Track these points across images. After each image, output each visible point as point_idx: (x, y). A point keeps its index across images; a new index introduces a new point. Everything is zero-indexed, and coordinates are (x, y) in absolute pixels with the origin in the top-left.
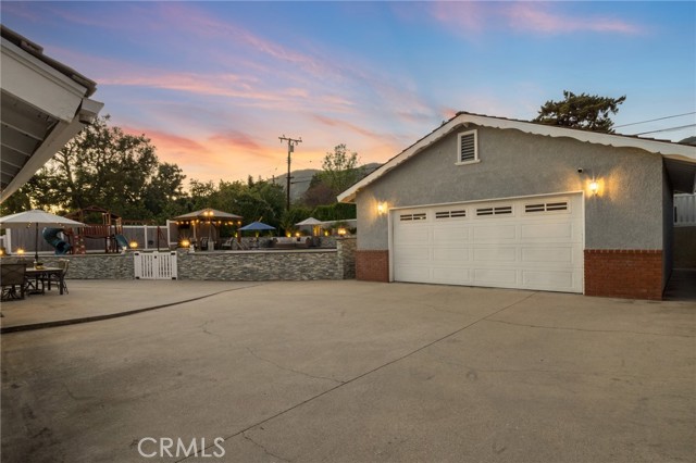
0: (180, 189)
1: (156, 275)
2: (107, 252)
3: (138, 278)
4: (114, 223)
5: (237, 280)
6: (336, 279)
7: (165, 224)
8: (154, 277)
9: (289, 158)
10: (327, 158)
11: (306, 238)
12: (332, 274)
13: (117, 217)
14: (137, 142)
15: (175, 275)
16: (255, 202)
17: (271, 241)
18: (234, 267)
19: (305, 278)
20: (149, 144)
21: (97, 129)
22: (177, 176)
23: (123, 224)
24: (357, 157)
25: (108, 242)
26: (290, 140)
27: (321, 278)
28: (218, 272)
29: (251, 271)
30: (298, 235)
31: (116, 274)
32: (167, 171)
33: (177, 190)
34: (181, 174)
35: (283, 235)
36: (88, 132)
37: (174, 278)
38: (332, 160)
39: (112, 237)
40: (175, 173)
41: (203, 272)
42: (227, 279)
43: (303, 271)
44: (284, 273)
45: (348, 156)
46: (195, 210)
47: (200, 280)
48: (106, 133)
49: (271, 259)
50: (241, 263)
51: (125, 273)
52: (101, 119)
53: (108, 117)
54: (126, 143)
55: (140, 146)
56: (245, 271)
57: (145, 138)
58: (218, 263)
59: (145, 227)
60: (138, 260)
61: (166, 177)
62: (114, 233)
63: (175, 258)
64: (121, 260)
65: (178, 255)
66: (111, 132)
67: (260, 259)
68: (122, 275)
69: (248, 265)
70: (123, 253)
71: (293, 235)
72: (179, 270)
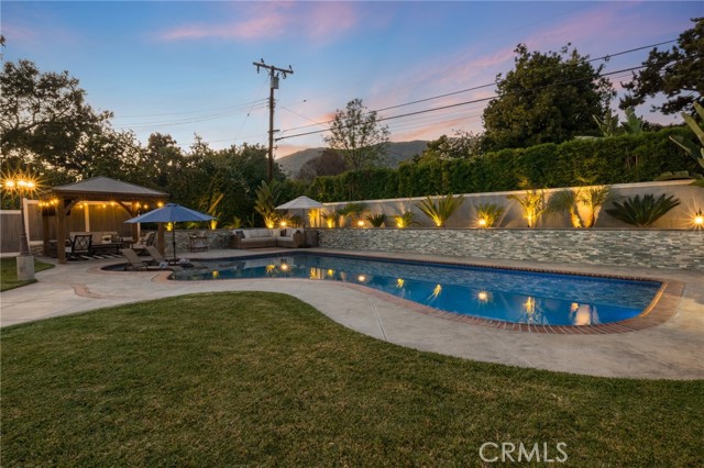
9: (272, 100)
11: (294, 231)
17: (232, 237)
24: (377, 117)
26: (273, 69)
30: (283, 224)
35: (260, 224)
38: (343, 122)
45: (365, 115)
71: (276, 225)
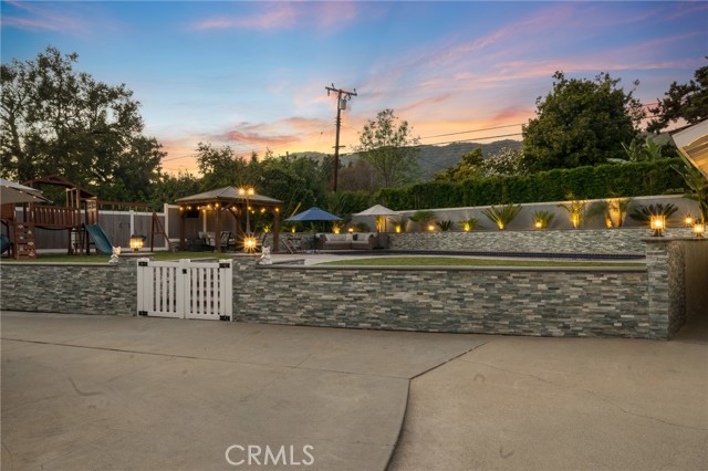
0: (159, 169)
1: (183, 309)
2: (71, 254)
3: (144, 314)
4: (84, 205)
5: (375, 328)
6: (640, 337)
7: (161, 210)
8: (179, 314)
9: (339, 119)
10: (366, 128)
11: (366, 235)
12: (632, 325)
13: (89, 196)
14: (113, 95)
15: (227, 309)
16: (290, 180)
18: (369, 299)
19: (556, 331)
20: (131, 99)
21: (59, 73)
22: (155, 153)
23: (99, 208)
24: (409, 127)
25: (73, 237)
26: (341, 92)
27: (600, 334)
28: (328, 308)
29: (413, 309)
30: (351, 230)
31: (98, 303)
32: (145, 146)
33: (155, 171)
34: (160, 150)
36: (46, 79)
37: (224, 318)
38: (373, 131)
39: (81, 230)
40: (153, 150)
41: (294, 308)
42: (352, 325)
43: (549, 314)
44: (496, 317)
45: (396, 126)
46: (203, 191)
47: (287, 324)
48: (71, 79)
49: (465, 284)
50: (386, 289)
51: (117, 303)
52: (64, 59)
53: (74, 57)
54: (99, 96)
55: (118, 102)
56: (397, 308)
57: (125, 90)
58: (328, 289)
59: (132, 213)
60: (144, 277)
61: (142, 153)
62: (83, 221)
63: (228, 274)
64: (109, 275)
65: (236, 269)
66: (78, 79)
67: (436, 282)
68: (111, 307)
69: (405, 296)
70: (113, 260)
71: (343, 231)
72: (236, 300)
